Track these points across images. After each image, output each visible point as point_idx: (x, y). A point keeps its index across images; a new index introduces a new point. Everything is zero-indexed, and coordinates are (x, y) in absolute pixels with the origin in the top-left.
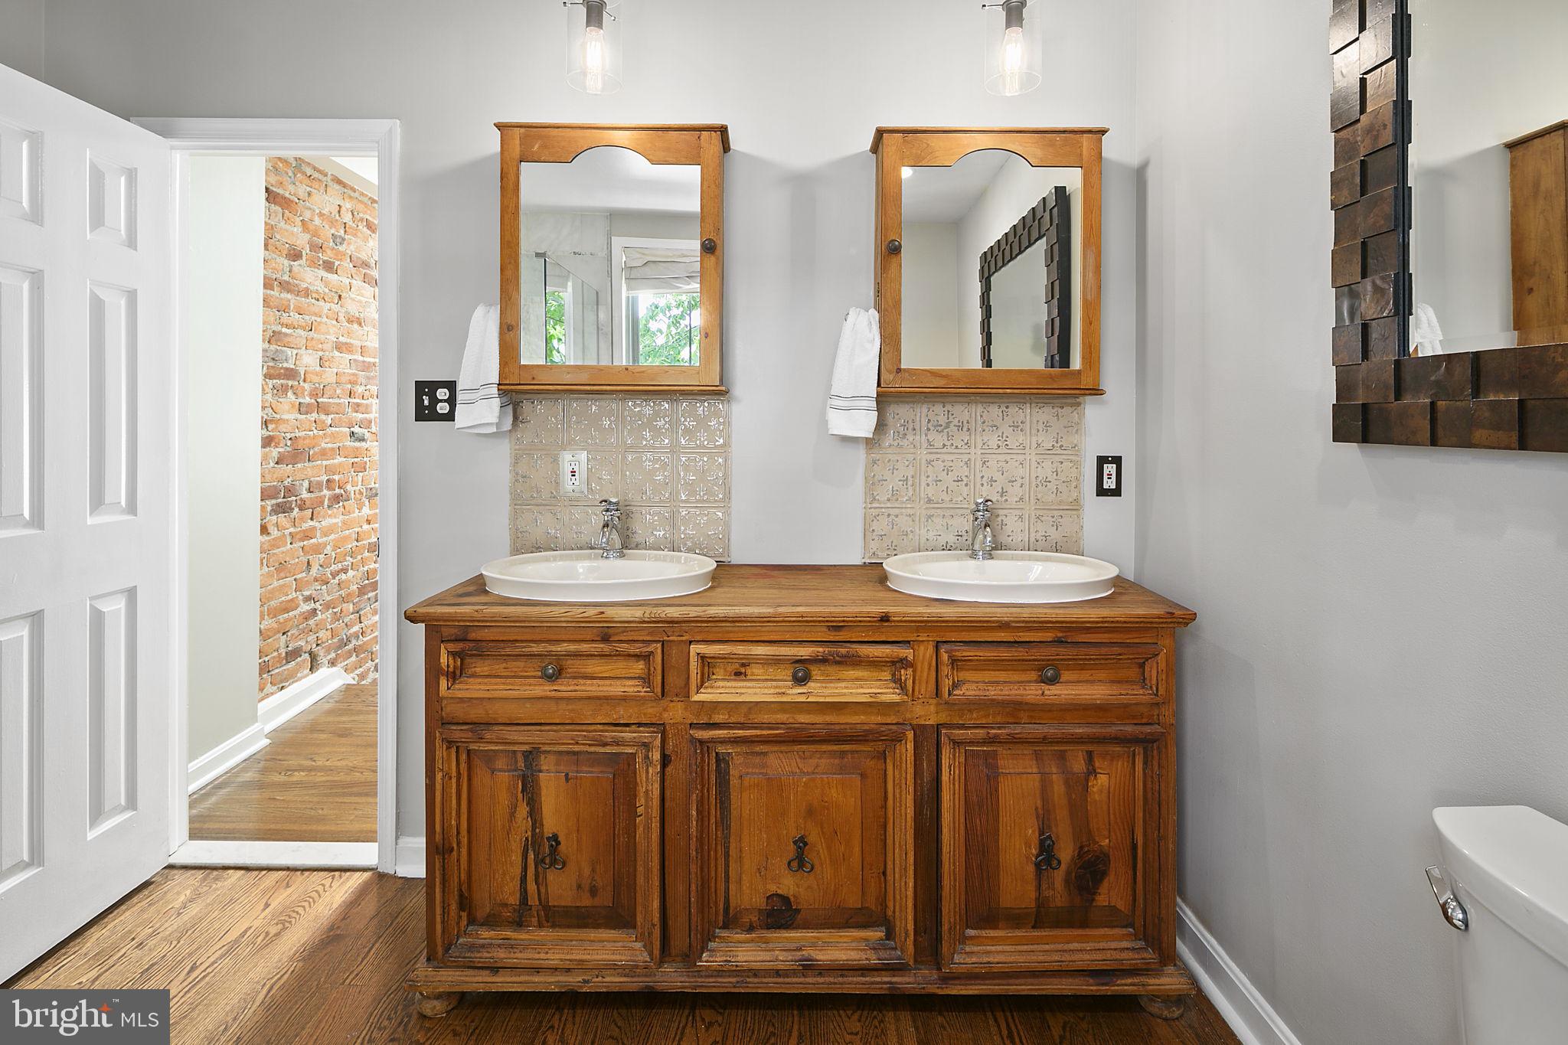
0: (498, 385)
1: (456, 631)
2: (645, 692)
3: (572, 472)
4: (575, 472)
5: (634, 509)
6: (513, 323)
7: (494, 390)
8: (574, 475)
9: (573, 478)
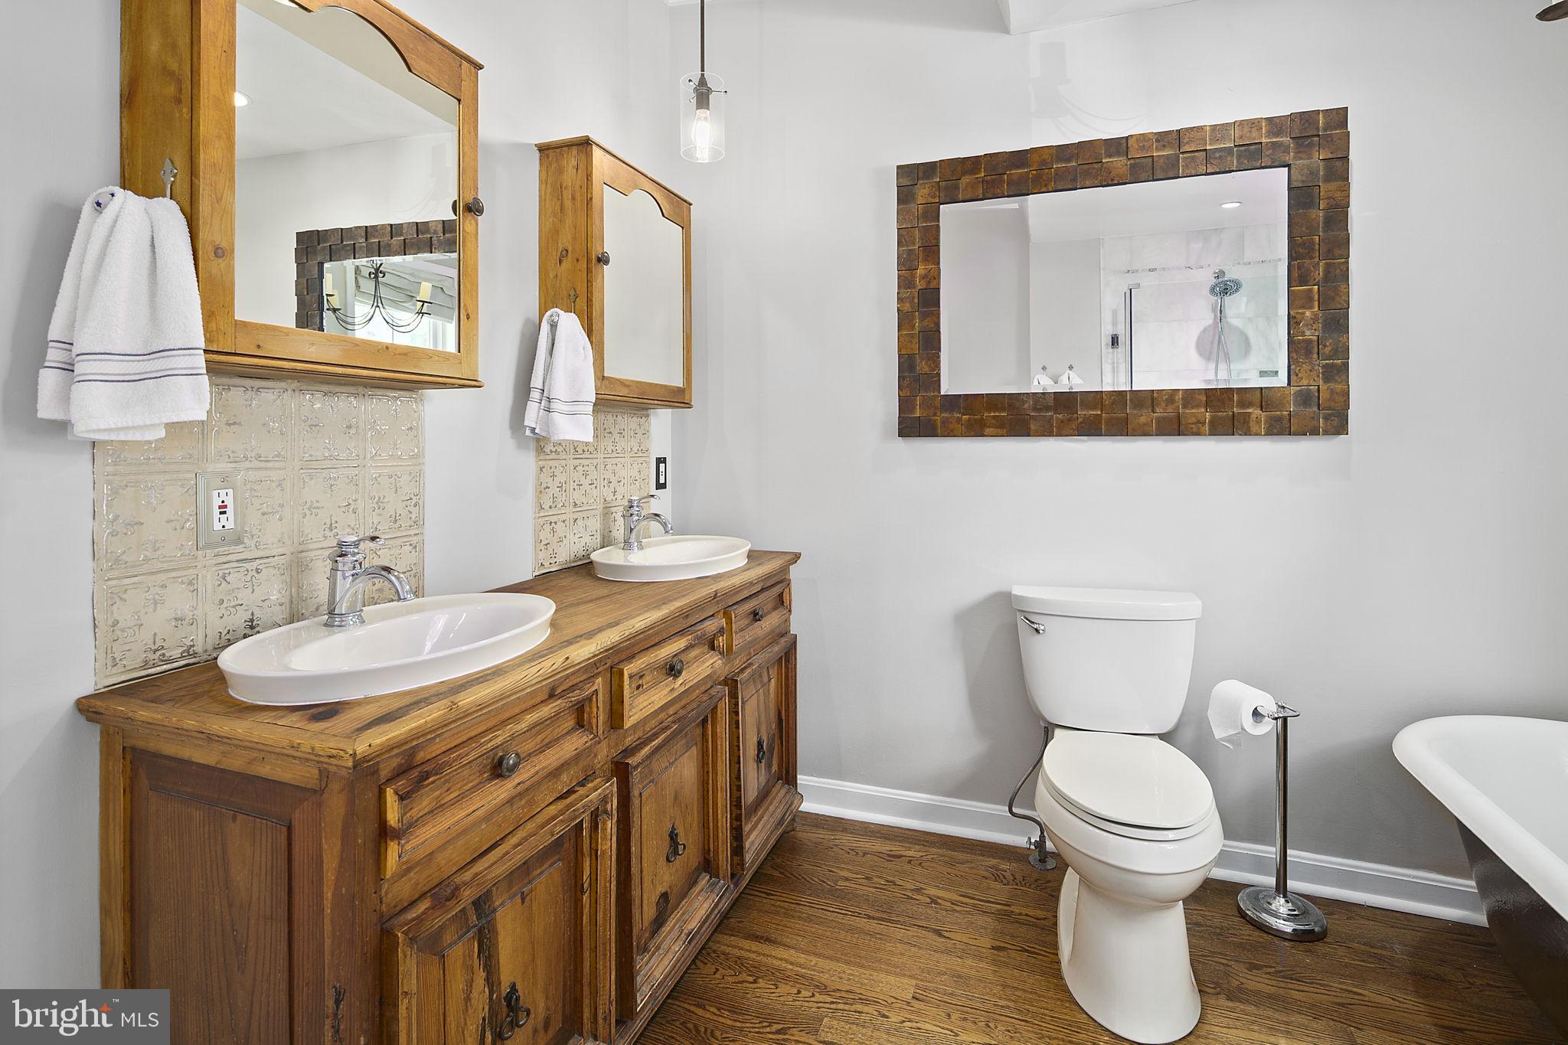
0: (206, 351)
1: (399, 760)
2: (591, 739)
3: (220, 507)
4: (226, 507)
5: (312, 554)
6: (224, 245)
7: (200, 361)
8: (225, 513)
9: (223, 517)
